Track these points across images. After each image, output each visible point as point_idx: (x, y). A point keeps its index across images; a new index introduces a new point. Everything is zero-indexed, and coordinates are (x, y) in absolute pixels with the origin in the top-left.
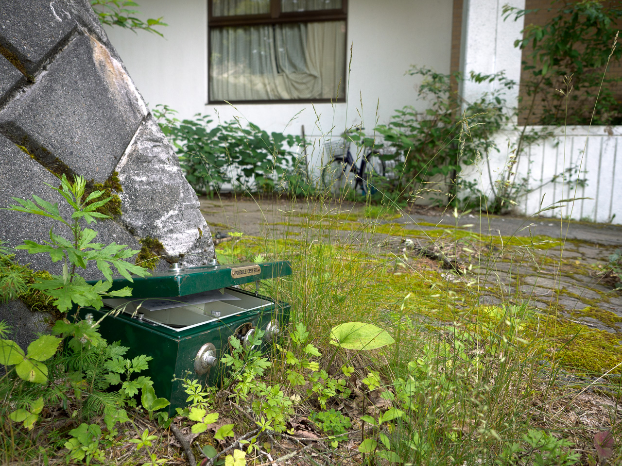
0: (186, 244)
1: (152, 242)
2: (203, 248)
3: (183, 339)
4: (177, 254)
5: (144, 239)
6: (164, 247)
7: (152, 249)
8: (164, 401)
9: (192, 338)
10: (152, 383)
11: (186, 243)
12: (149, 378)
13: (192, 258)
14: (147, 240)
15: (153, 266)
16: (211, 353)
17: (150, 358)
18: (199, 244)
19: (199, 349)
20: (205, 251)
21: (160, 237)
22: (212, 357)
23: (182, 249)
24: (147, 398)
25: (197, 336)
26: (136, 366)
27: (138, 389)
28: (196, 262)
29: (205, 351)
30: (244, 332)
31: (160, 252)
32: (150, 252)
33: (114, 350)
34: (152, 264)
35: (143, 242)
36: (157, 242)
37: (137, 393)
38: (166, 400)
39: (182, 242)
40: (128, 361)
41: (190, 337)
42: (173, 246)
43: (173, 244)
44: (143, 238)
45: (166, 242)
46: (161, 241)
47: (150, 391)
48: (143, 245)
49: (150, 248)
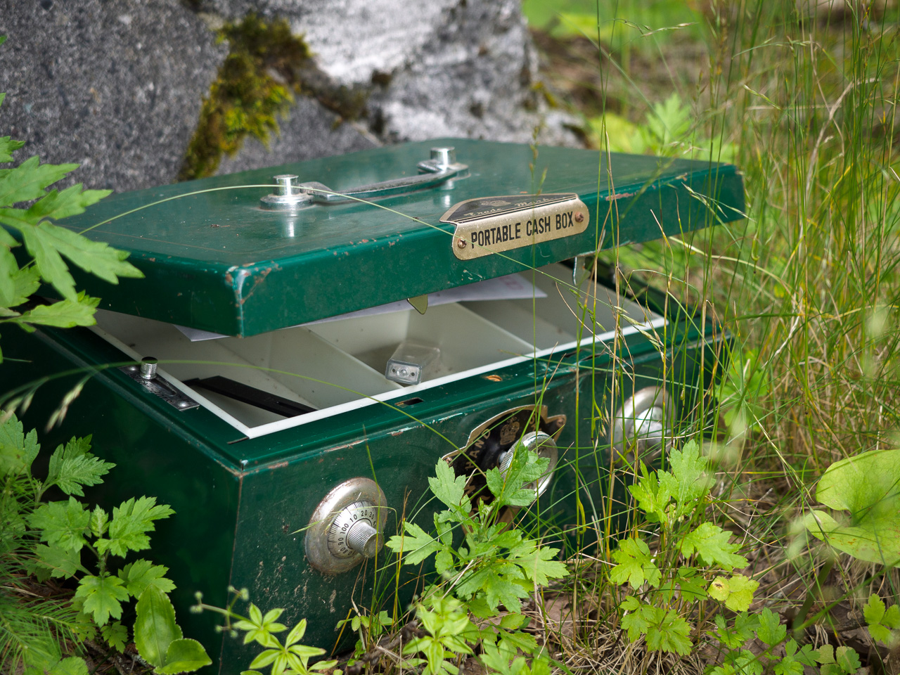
0: (401, 34)
1: (268, 35)
2: (474, 41)
3: (257, 470)
4: (364, 75)
5: (238, 22)
6: (312, 50)
7: (268, 59)
8: (195, 649)
9: (292, 465)
10: (170, 585)
11: (403, 26)
12: (163, 569)
13: (424, 84)
14: (247, 25)
15: (269, 124)
16: (364, 513)
17: (165, 511)
18: (461, 28)
19: (321, 496)
20: (484, 53)
21: (297, 13)
22: (365, 525)
23: (385, 54)
24: (153, 630)
25: (311, 460)
26: (119, 534)
27: (123, 604)
28: (443, 103)
29: (344, 504)
30: (505, 437)
31: (297, 71)
32: (260, 71)
33: (68, 465)
34: (263, 118)
35: (231, 33)
36: (286, 32)
37: (118, 613)
38: (202, 649)
39: (387, 25)
40: (99, 512)
41: (283, 463)
42: (347, 45)
43: (348, 34)
44: (231, 19)
45: (322, 32)
46: (299, 29)
47: (163, 612)
48: (233, 49)
49: (258, 55)
